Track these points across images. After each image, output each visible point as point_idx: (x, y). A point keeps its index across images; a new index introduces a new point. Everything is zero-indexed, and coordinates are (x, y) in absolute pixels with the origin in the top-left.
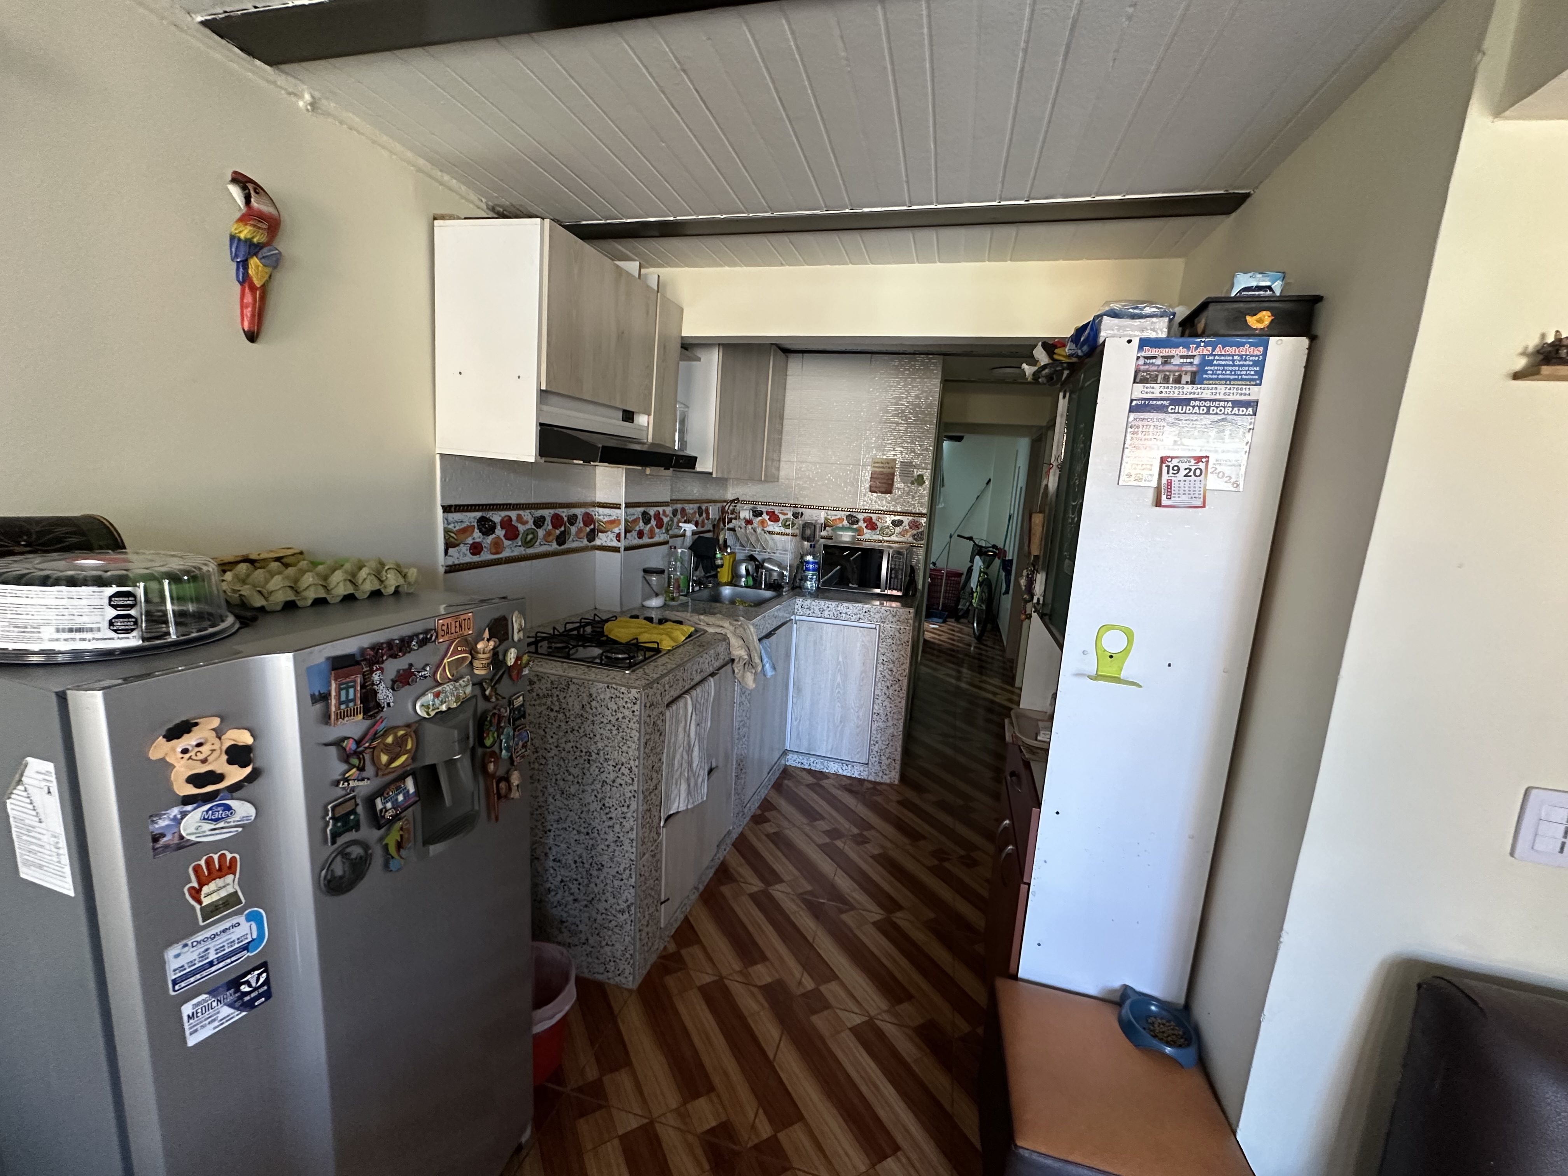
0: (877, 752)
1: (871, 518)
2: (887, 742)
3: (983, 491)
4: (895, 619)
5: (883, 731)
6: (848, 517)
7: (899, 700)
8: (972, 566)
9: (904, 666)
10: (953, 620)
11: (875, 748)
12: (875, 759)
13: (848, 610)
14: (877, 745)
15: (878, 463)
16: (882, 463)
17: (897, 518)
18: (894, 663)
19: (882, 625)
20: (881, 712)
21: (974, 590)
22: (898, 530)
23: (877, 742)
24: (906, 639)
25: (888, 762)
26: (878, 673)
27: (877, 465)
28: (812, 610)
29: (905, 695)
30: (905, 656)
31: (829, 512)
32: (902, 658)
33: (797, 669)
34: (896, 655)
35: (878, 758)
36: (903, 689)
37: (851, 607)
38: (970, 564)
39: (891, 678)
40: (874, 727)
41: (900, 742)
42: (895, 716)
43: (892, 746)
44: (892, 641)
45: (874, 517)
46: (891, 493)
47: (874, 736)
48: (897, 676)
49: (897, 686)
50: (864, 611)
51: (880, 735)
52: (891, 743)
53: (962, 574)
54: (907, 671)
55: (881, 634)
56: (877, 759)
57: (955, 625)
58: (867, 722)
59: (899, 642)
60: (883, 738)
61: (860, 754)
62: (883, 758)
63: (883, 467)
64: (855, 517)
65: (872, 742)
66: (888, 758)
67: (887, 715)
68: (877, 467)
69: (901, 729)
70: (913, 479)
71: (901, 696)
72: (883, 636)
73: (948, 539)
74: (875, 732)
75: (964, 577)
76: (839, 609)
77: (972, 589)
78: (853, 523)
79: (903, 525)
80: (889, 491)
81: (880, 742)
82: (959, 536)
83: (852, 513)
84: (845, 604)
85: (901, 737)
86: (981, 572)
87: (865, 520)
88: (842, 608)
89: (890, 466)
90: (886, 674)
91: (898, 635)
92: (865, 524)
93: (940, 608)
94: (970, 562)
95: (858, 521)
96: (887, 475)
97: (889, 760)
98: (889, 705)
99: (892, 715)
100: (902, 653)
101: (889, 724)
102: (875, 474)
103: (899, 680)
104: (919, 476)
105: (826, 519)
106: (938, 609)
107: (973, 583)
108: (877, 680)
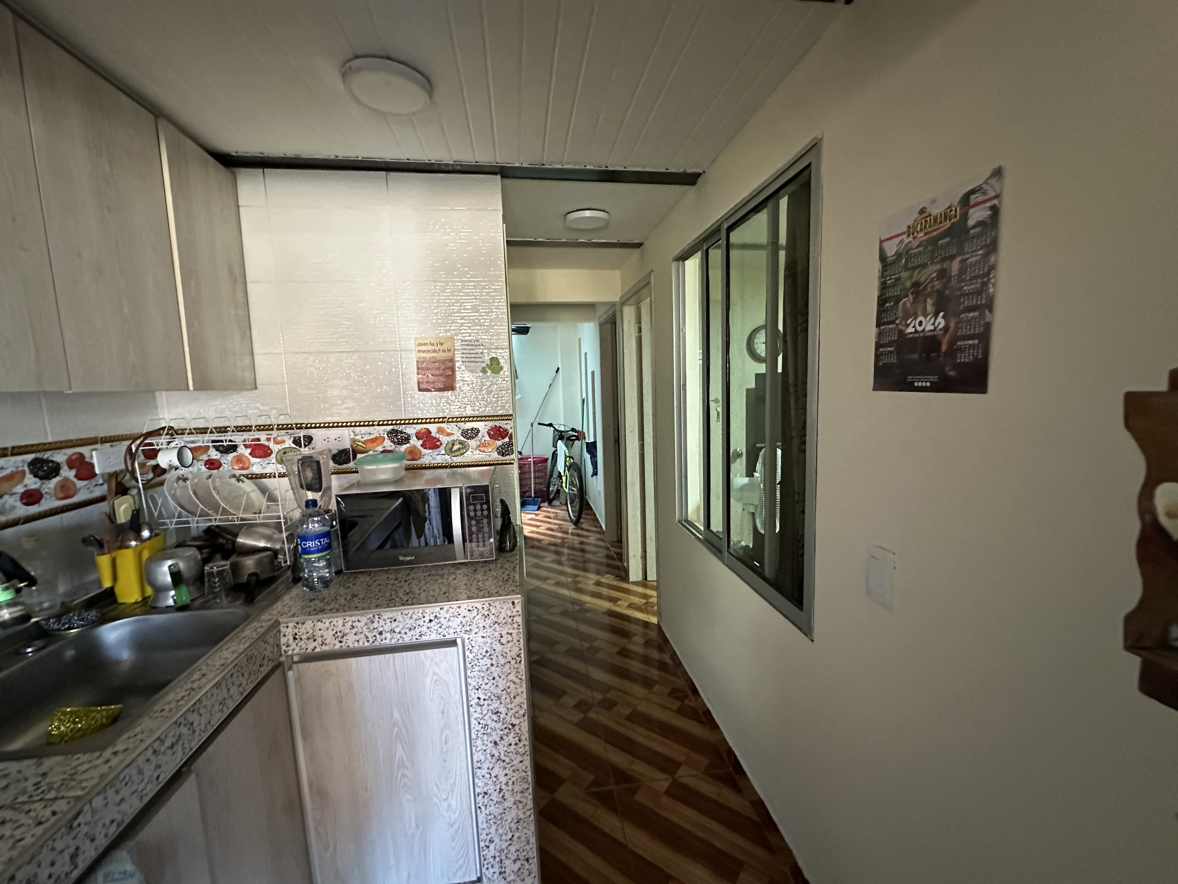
0: (494, 857)
1: (429, 432)
2: (510, 835)
3: (554, 380)
4: (489, 622)
5: (498, 819)
6: (390, 433)
7: (520, 759)
8: (556, 450)
9: (518, 700)
10: (546, 504)
11: (492, 852)
12: (492, 871)
13: (394, 624)
14: (492, 846)
15: (425, 344)
16: (433, 345)
17: (469, 425)
18: (499, 698)
19: (466, 637)
20: (491, 789)
21: (562, 474)
22: (473, 443)
23: (491, 841)
24: (514, 653)
25: (516, 867)
26: (474, 722)
27: (423, 348)
28: (319, 640)
29: (527, 748)
30: (517, 680)
31: (357, 429)
32: (512, 686)
33: (311, 758)
34: (502, 684)
35: (497, 866)
36: (523, 738)
37: (399, 618)
38: (554, 449)
39: (499, 725)
40: (481, 817)
41: (532, 827)
42: (517, 788)
43: (519, 838)
44: (489, 662)
45: (433, 428)
46: (452, 388)
47: (485, 832)
48: (508, 718)
49: (512, 735)
50: (427, 619)
51: (494, 827)
52: (517, 835)
53: (548, 459)
54: (525, 706)
55: (468, 653)
56: (496, 869)
57: (549, 509)
58: (467, 812)
59: (502, 661)
60: (500, 831)
61: (464, 869)
62: (507, 863)
63: (435, 351)
64: (401, 432)
65: (482, 844)
66: (515, 861)
67: (501, 790)
68: (424, 351)
69: (530, 804)
70: (484, 365)
71: (522, 751)
72: (471, 656)
73: (530, 427)
74: (485, 826)
75: (549, 461)
76: (375, 625)
77: (560, 473)
78: (400, 443)
79: (480, 435)
80: (450, 387)
81: (497, 840)
82: (539, 424)
83: (396, 428)
84: (387, 614)
85: (532, 818)
86: (566, 457)
87: (418, 436)
88: (382, 623)
89: (445, 347)
90: (489, 722)
91: (498, 647)
92: (421, 442)
93: (533, 495)
94: (554, 446)
95: (407, 439)
96: (443, 362)
97: (518, 864)
98: (502, 773)
99: (510, 788)
100: (512, 677)
101: (507, 804)
102: (423, 362)
103: (513, 725)
104: (492, 359)
105: (354, 441)
106: (531, 497)
107: (560, 466)
108: (474, 736)
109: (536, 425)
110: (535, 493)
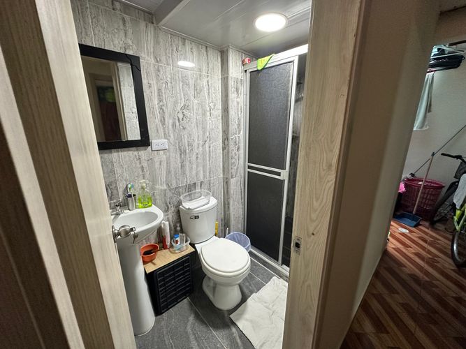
8: (458, 182)
38: (455, 180)
73: (430, 156)
82: (443, 154)
93: (414, 212)
94: (455, 177)
106: (412, 212)
109: (438, 155)
110: (417, 211)
